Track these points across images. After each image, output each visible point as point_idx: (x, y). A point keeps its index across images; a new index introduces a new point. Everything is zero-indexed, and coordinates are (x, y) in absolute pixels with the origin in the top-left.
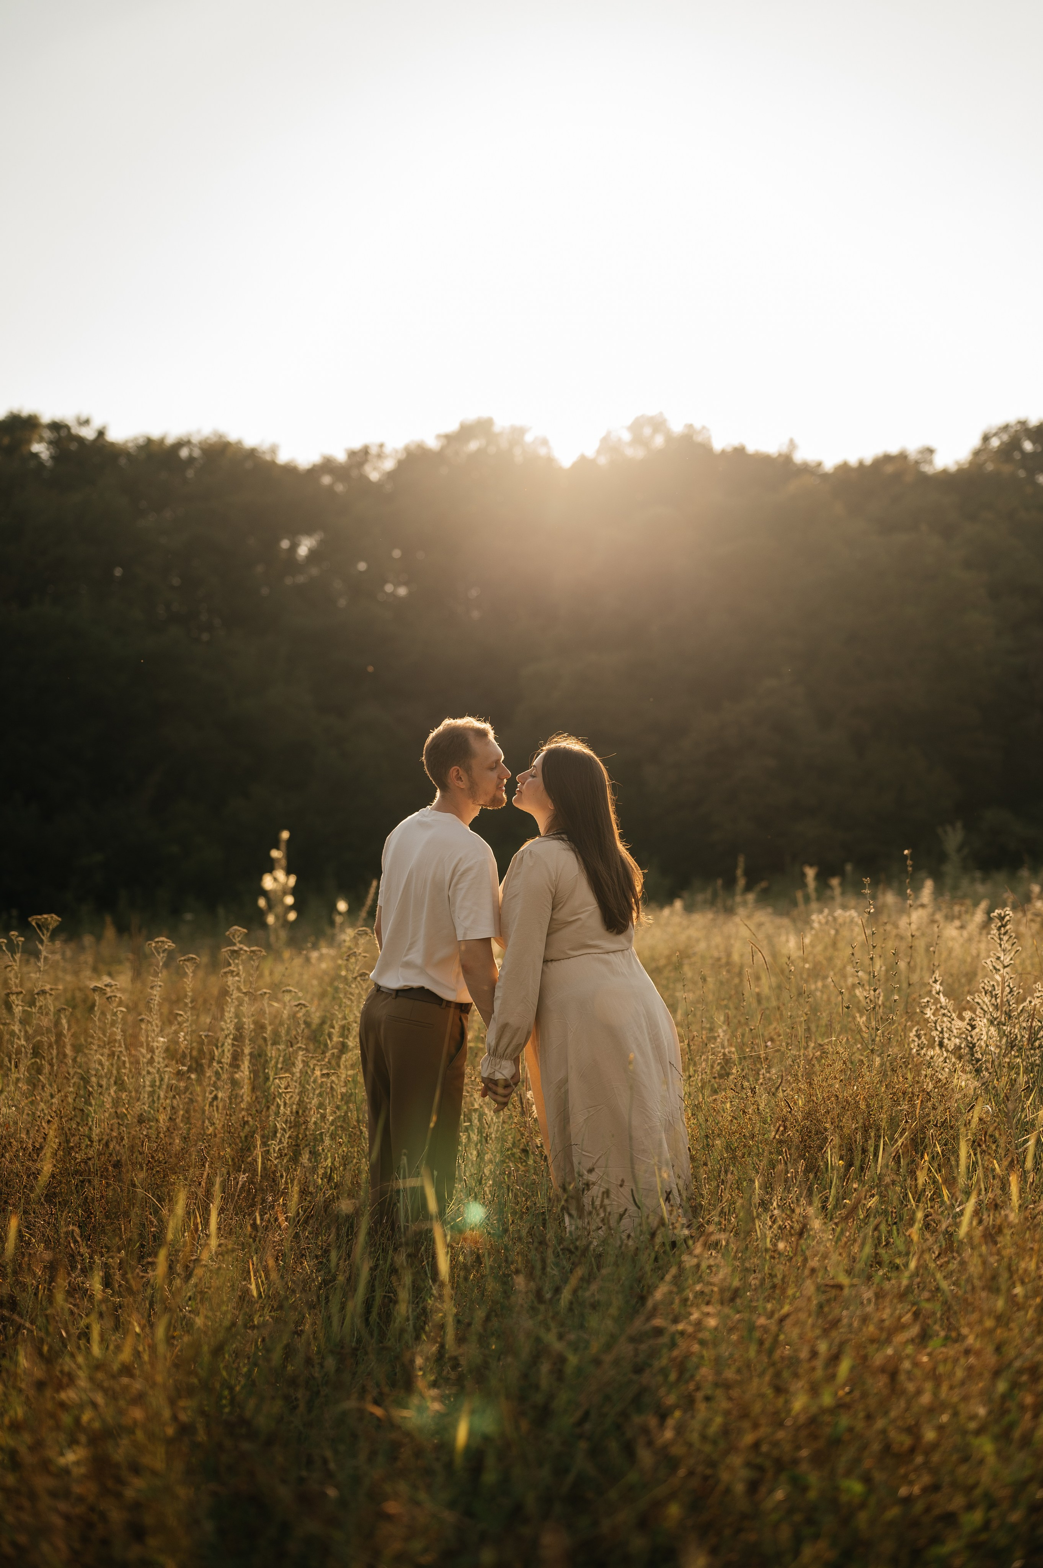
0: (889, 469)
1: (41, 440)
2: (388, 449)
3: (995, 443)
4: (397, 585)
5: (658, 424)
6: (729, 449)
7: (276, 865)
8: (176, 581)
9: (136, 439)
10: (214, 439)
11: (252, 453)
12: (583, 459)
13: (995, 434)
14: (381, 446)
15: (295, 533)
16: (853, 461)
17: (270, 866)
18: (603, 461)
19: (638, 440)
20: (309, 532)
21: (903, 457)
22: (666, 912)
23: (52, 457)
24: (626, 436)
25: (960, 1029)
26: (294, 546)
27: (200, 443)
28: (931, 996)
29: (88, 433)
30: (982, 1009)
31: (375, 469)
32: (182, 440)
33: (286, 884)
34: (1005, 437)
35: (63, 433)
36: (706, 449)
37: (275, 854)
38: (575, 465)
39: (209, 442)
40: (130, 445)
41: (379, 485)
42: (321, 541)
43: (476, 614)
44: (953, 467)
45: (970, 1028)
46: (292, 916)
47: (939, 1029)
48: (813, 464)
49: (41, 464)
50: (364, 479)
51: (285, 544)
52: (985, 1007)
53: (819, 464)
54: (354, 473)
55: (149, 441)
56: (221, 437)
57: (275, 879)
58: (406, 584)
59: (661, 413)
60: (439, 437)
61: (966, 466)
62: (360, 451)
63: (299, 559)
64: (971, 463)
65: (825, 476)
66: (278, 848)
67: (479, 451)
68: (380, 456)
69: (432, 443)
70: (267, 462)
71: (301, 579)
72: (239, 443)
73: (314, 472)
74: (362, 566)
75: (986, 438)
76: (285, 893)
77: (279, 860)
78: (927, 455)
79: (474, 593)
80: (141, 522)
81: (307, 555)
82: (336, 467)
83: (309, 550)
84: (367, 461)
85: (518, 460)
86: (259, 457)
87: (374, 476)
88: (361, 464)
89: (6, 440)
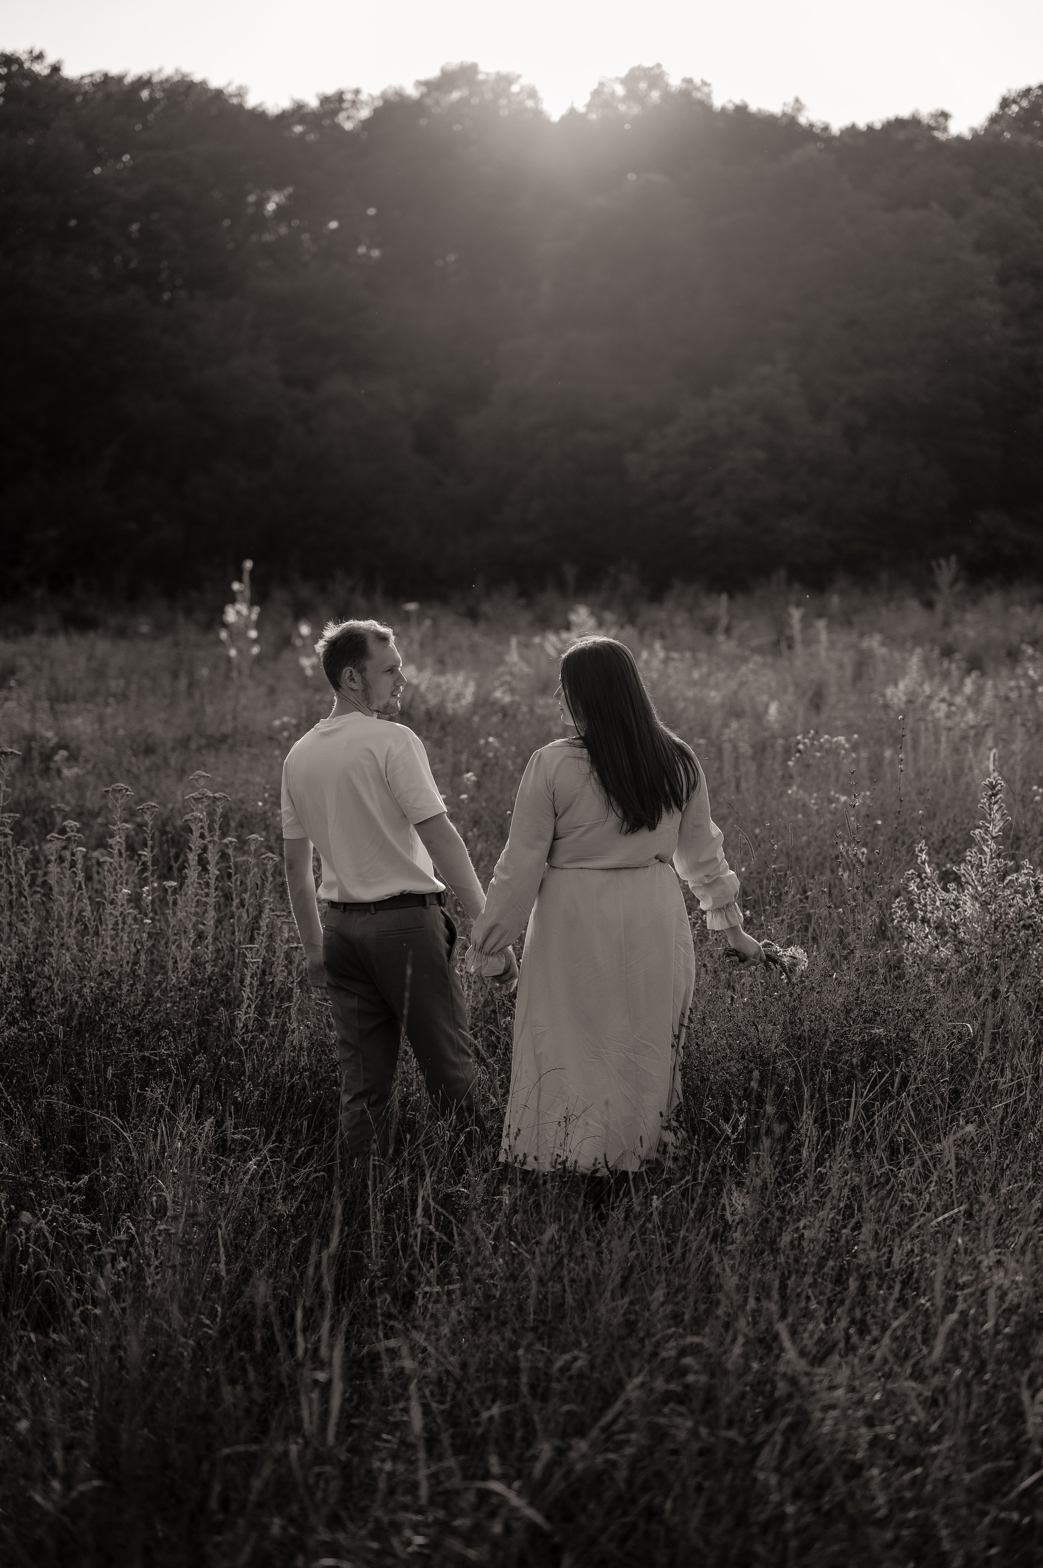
0: (901, 136)
2: (363, 97)
3: (1015, 108)
4: (370, 246)
5: (654, 77)
6: (730, 107)
7: (239, 597)
9: (92, 75)
10: (176, 79)
11: (219, 94)
12: (572, 111)
13: (1014, 101)
14: (357, 92)
15: (264, 187)
16: (862, 125)
17: (231, 599)
18: (593, 116)
19: (632, 95)
20: (279, 188)
21: (914, 122)
24: (620, 90)
26: (261, 203)
27: (161, 83)
29: (41, 69)
31: (348, 118)
32: (141, 78)
33: (248, 617)
34: (1025, 103)
35: (14, 67)
36: (705, 106)
37: (236, 586)
38: (563, 119)
39: (171, 81)
40: (85, 81)
41: (352, 136)
42: (291, 194)
43: (455, 280)
44: (967, 134)
48: (819, 125)
50: (338, 128)
51: (253, 198)
52: (970, 880)
53: (826, 128)
54: (327, 122)
55: (107, 78)
56: (184, 76)
57: (238, 613)
58: (379, 246)
59: (659, 66)
60: (419, 83)
61: (983, 132)
62: (334, 97)
63: (266, 214)
64: (986, 130)
65: (831, 139)
66: (240, 580)
67: (461, 100)
68: (355, 103)
69: (412, 92)
70: (233, 105)
71: (268, 238)
72: (203, 84)
73: (284, 118)
74: (334, 225)
75: (1005, 103)
76: (248, 626)
77: (241, 592)
78: (941, 120)
79: (451, 258)
80: (97, 171)
81: (274, 211)
82: (308, 114)
83: (277, 204)
84: (341, 109)
85: (504, 112)
86: (226, 101)
87: (348, 126)
88: (335, 113)
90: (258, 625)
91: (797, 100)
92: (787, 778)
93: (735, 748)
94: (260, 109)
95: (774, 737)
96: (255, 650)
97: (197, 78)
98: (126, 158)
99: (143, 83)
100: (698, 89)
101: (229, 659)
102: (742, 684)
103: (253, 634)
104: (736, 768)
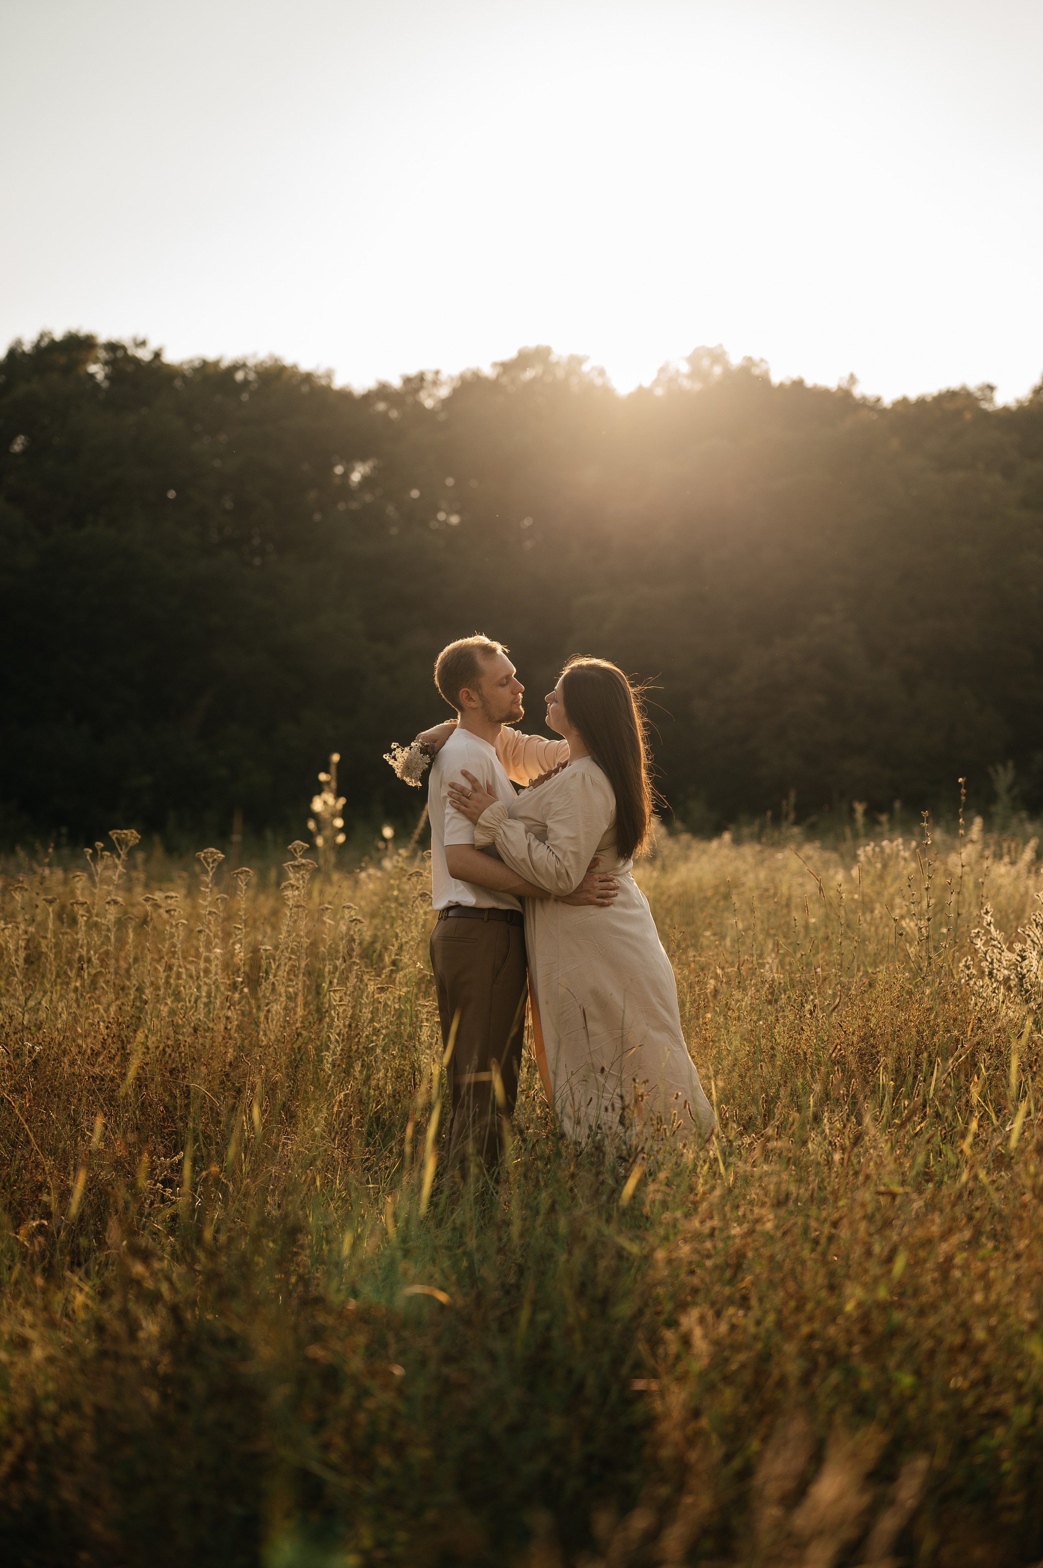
0: (951, 405)
1: (96, 361)
2: (443, 377)
4: (449, 513)
5: (718, 356)
6: (788, 382)
7: (326, 788)
8: (228, 505)
9: (191, 361)
10: (269, 363)
11: (308, 377)
12: (641, 389)
14: (437, 373)
15: (350, 460)
17: (319, 789)
18: (659, 391)
19: (696, 373)
20: (363, 459)
21: (963, 394)
22: (715, 844)
23: (107, 377)
24: (685, 368)
25: (1010, 961)
26: (348, 473)
27: (256, 366)
28: (983, 927)
29: (144, 355)
30: (1032, 941)
31: (430, 396)
32: (237, 363)
33: (334, 806)
35: (120, 354)
36: (764, 380)
37: (323, 777)
38: (631, 396)
39: (264, 365)
40: (185, 367)
41: (432, 412)
42: (375, 467)
43: (529, 544)
44: (1012, 405)
45: (1019, 959)
46: (341, 839)
47: (989, 960)
48: (872, 399)
49: (97, 385)
50: (419, 405)
51: (339, 470)
52: (1035, 939)
53: (878, 400)
54: (409, 400)
55: (205, 364)
56: (276, 360)
57: (325, 803)
58: (458, 512)
59: (721, 345)
60: (495, 365)
61: (1026, 404)
62: (416, 377)
63: (352, 485)
64: (1031, 401)
65: (883, 412)
66: (327, 771)
67: (534, 380)
68: (435, 383)
69: (488, 371)
70: (322, 387)
71: (354, 505)
72: (295, 367)
73: (369, 398)
74: (415, 494)
76: (334, 816)
77: (328, 783)
78: (987, 392)
79: (527, 522)
81: (360, 481)
82: (392, 393)
83: (362, 476)
84: (422, 388)
85: (575, 390)
86: (315, 383)
87: (429, 403)
88: (417, 391)
89: (63, 360)
90: (344, 815)
91: (852, 376)
94: (348, 390)
97: (288, 364)
99: (238, 366)
100: (757, 366)
103: (339, 823)
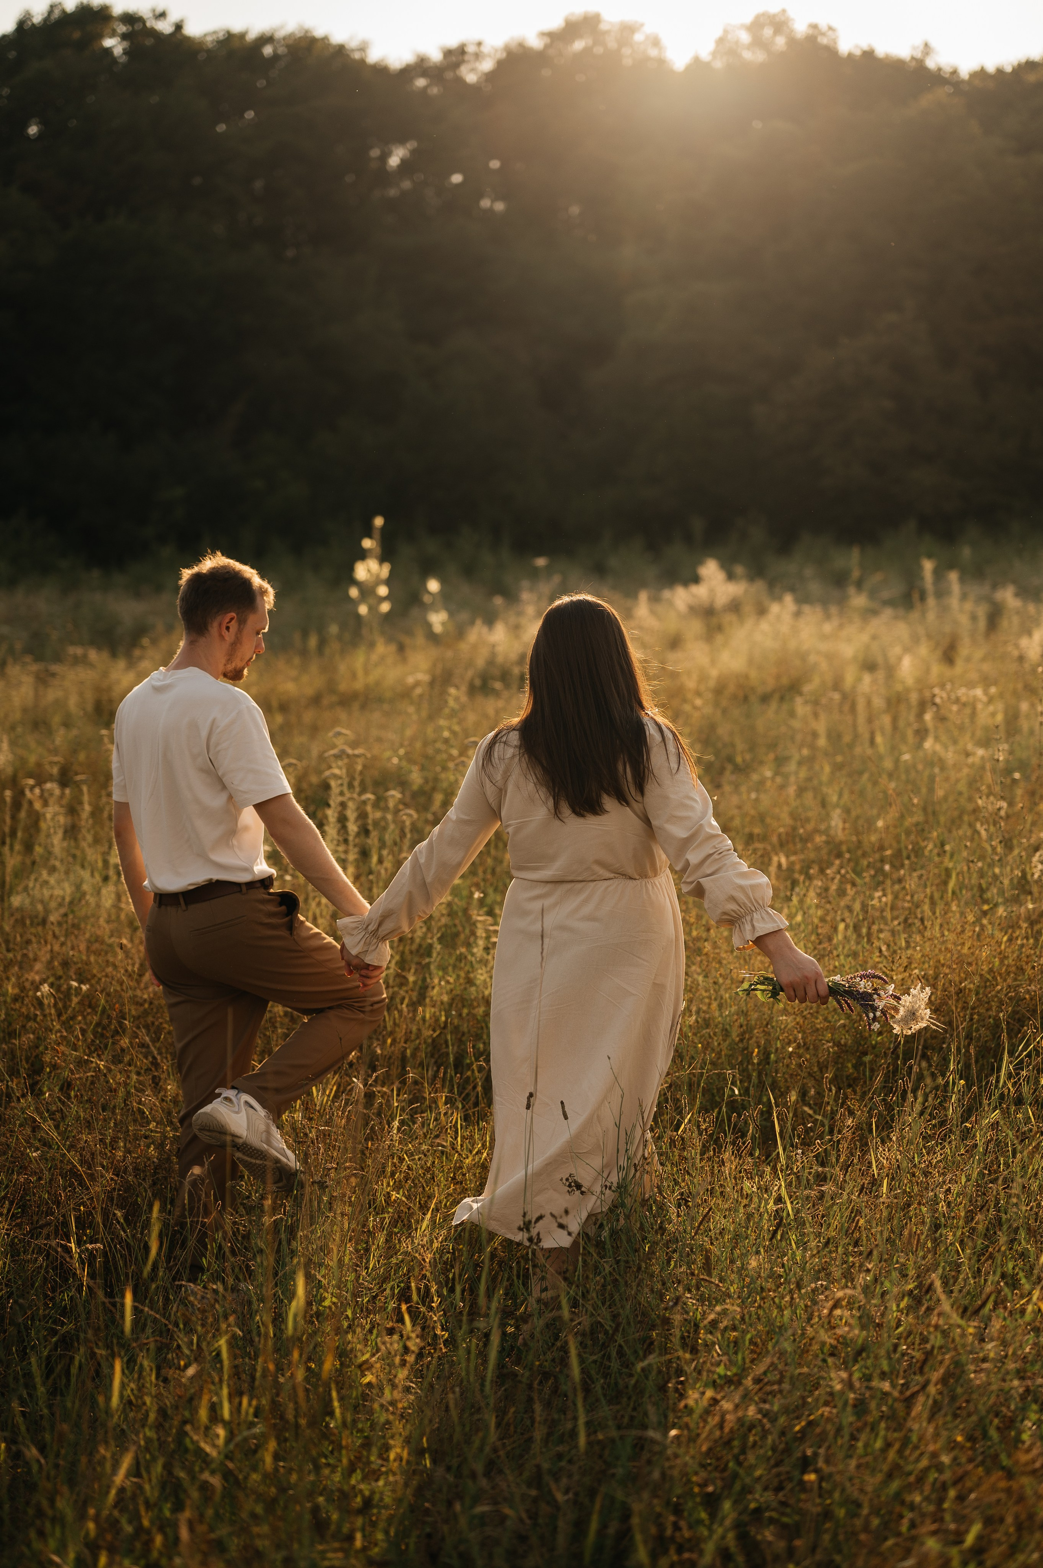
0: (1031, 78)
1: (113, 34)
2: (485, 49)
4: (494, 199)
5: (779, 23)
6: (858, 53)
7: (369, 554)
9: (215, 32)
10: (299, 35)
11: (341, 50)
12: (697, 60)
14: (479, 44)
15: (387, 140)
16: (991, 68)
17: (361, 555)
18: (718, 64)
19: (758, 42)
20: (401, 140)
23: (126, 52)
24: (745, 37)
26: (384, 157)
27: (284, 38)
29: (165, 27)
31: (473, 70)
32: (264, 35)
33: (380, 573)
35: (138, 26)
36: (831, 52)
37: (366, 543)
38: (688, 68)
39: (294, 37)
40: (208, 39)
41: (475, 89)
42: (414, 149)
43: (578, 233)
48: (947, 69)
49: (114, 60)
50: (460, 81)
51: (375, 153)
53: (955, 72)
54: (449, 75)
55: (230, 35)
56: (307, 32)
57: (369, 570)
58: (504, 198)
59: (784, 11)
60: (543, 34)
62: (457, 49)
63: (390, 169)
65: (961, 85)
66: (370, 537)
67: (585, 52)
68: (478, 56)
69: (535, 43)
70: (355, 60)
71: (393, 192)
72: (325, 39)
73: (408, 72)
74: (457, 178)
76: (378, 583)
77: (370, 550)
79: (575, 210)
80: (221, 128)
81: (399, 166)
82: (430, 68)
83: (400, 159)
84: (463, 61)
85: (628, 62)
86: (348, 56)
87: (471, 78)
88: (457, 65)
89: (77, 35)
90: (388, 582)
91: (926, 45)
92: (922, 733)
93: (869, 703)
94: (383, 64)
95: (907, 690)
96: (385, 607)
97: (319, 33)
98: (250, 115)
99: (265, 39)
100: (823, 34)
101: (358, 617)
102: (874, 637)
103: (383, 591)
104: (870, 720)
